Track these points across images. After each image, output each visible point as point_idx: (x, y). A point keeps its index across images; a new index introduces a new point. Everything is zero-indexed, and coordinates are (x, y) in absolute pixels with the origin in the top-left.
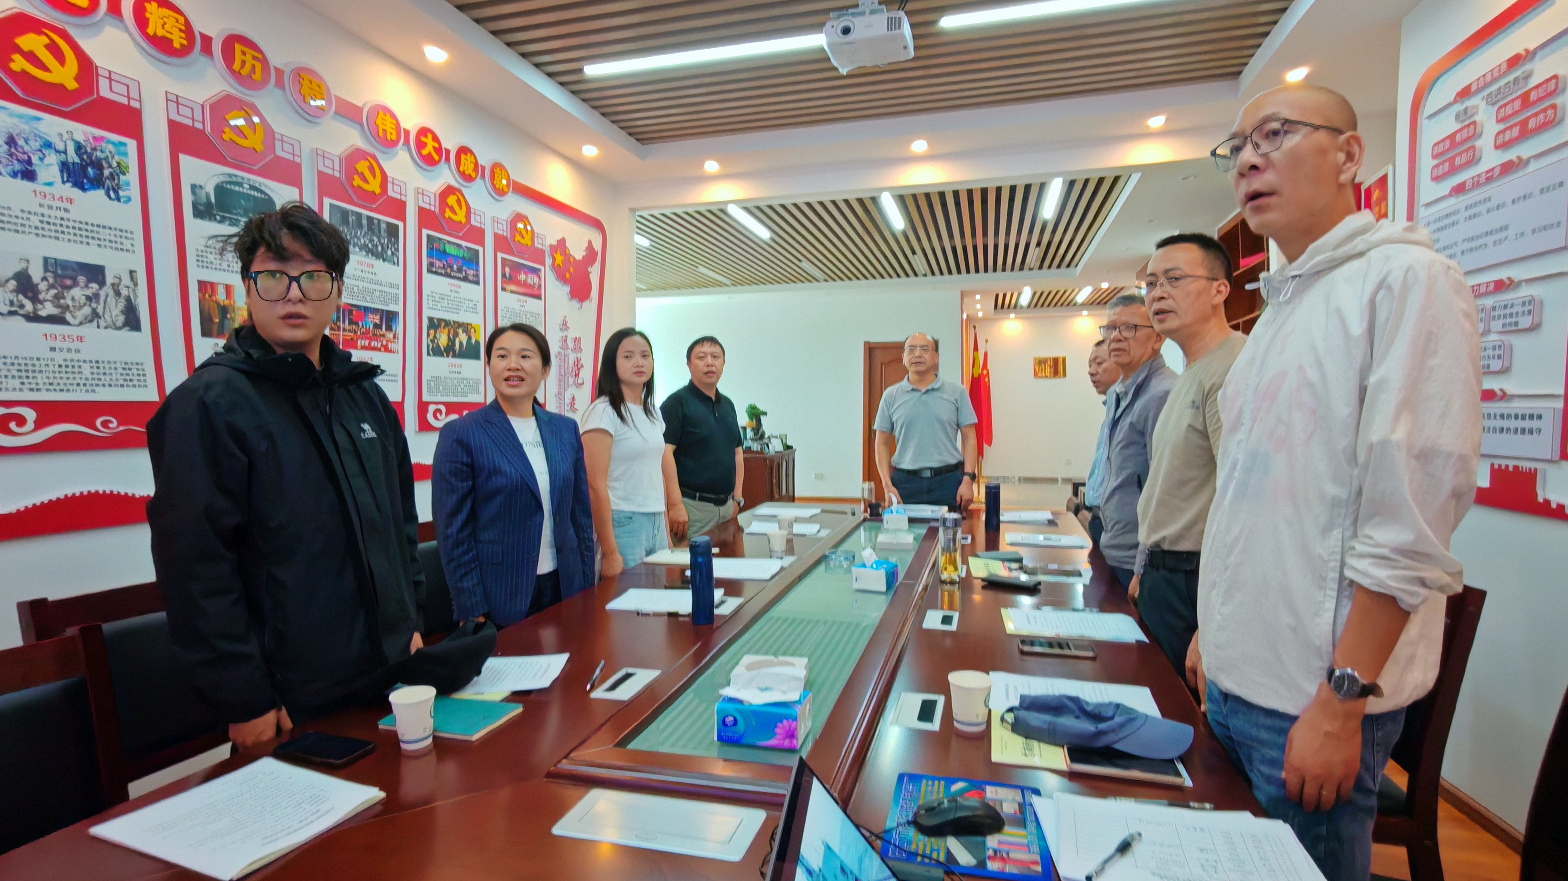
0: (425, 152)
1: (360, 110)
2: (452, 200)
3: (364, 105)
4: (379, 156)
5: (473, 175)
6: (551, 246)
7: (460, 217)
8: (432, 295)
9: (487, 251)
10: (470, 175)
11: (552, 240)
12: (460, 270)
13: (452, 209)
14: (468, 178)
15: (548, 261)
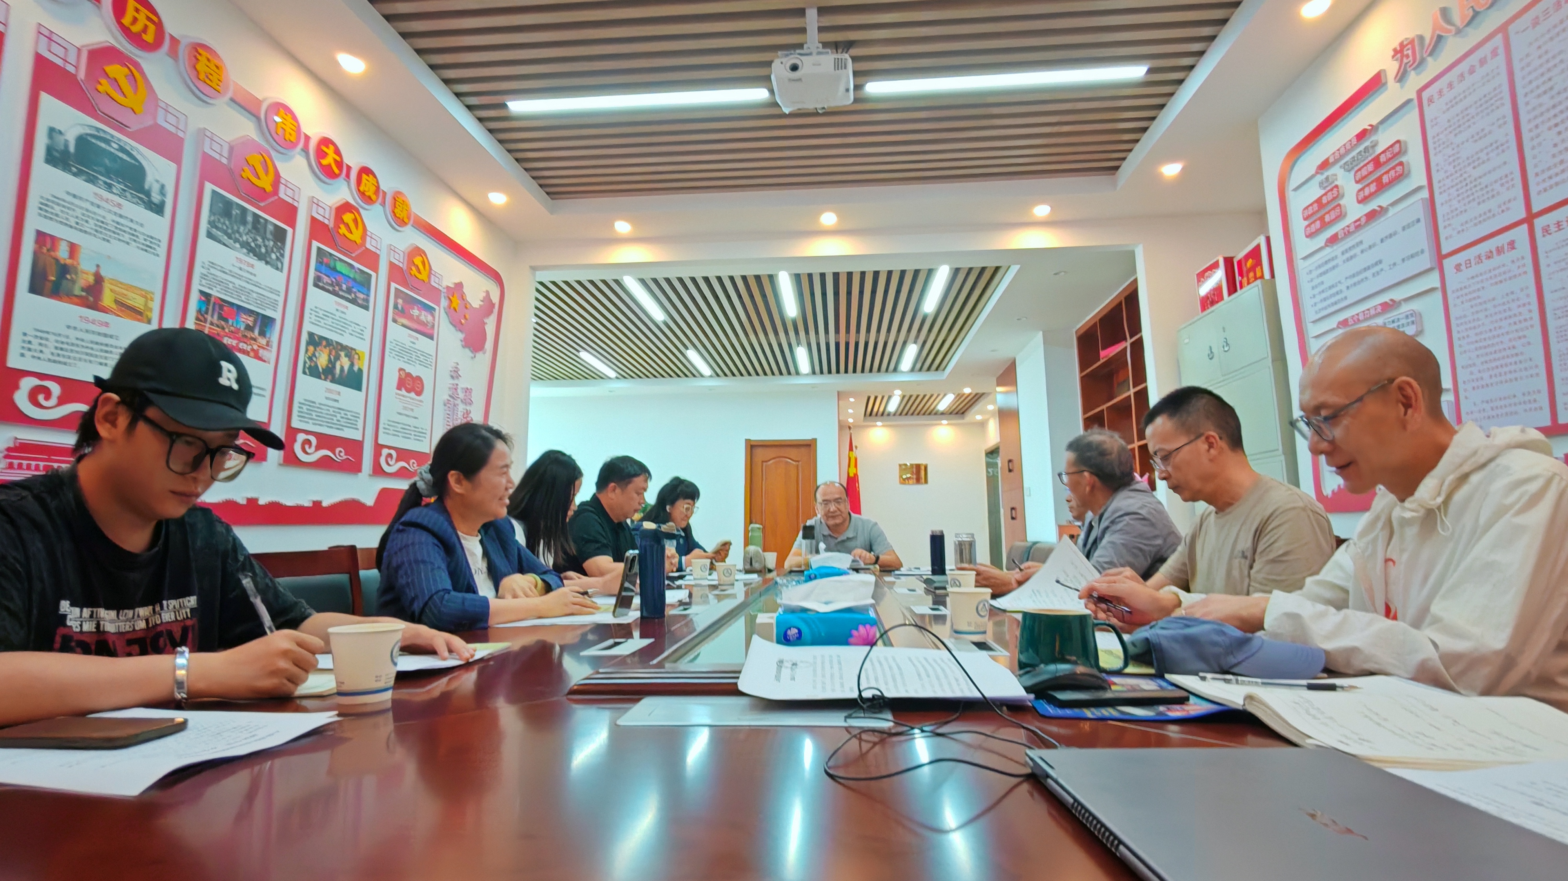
0: (324, 162)
1: (259, 102)
2: (348, 218)
3: (265, 100)
4: (273, 154)
5: (374, 197)
6: (448, 288)
7: (356, 236)
8: (315, 310)
9: (380, 279)
10: (370, 198)
11: (448, 281)
12: (349, 291)
13: (347, 226)
14: (368, 200)
15: (444, 303)
